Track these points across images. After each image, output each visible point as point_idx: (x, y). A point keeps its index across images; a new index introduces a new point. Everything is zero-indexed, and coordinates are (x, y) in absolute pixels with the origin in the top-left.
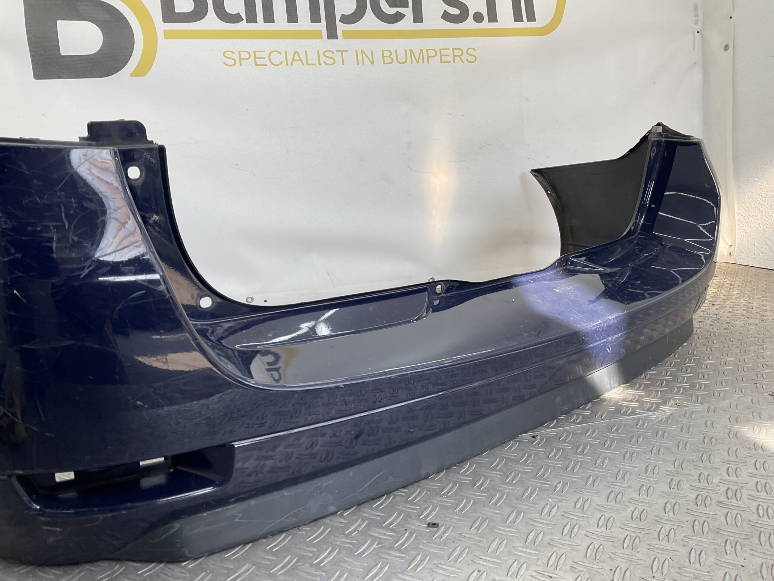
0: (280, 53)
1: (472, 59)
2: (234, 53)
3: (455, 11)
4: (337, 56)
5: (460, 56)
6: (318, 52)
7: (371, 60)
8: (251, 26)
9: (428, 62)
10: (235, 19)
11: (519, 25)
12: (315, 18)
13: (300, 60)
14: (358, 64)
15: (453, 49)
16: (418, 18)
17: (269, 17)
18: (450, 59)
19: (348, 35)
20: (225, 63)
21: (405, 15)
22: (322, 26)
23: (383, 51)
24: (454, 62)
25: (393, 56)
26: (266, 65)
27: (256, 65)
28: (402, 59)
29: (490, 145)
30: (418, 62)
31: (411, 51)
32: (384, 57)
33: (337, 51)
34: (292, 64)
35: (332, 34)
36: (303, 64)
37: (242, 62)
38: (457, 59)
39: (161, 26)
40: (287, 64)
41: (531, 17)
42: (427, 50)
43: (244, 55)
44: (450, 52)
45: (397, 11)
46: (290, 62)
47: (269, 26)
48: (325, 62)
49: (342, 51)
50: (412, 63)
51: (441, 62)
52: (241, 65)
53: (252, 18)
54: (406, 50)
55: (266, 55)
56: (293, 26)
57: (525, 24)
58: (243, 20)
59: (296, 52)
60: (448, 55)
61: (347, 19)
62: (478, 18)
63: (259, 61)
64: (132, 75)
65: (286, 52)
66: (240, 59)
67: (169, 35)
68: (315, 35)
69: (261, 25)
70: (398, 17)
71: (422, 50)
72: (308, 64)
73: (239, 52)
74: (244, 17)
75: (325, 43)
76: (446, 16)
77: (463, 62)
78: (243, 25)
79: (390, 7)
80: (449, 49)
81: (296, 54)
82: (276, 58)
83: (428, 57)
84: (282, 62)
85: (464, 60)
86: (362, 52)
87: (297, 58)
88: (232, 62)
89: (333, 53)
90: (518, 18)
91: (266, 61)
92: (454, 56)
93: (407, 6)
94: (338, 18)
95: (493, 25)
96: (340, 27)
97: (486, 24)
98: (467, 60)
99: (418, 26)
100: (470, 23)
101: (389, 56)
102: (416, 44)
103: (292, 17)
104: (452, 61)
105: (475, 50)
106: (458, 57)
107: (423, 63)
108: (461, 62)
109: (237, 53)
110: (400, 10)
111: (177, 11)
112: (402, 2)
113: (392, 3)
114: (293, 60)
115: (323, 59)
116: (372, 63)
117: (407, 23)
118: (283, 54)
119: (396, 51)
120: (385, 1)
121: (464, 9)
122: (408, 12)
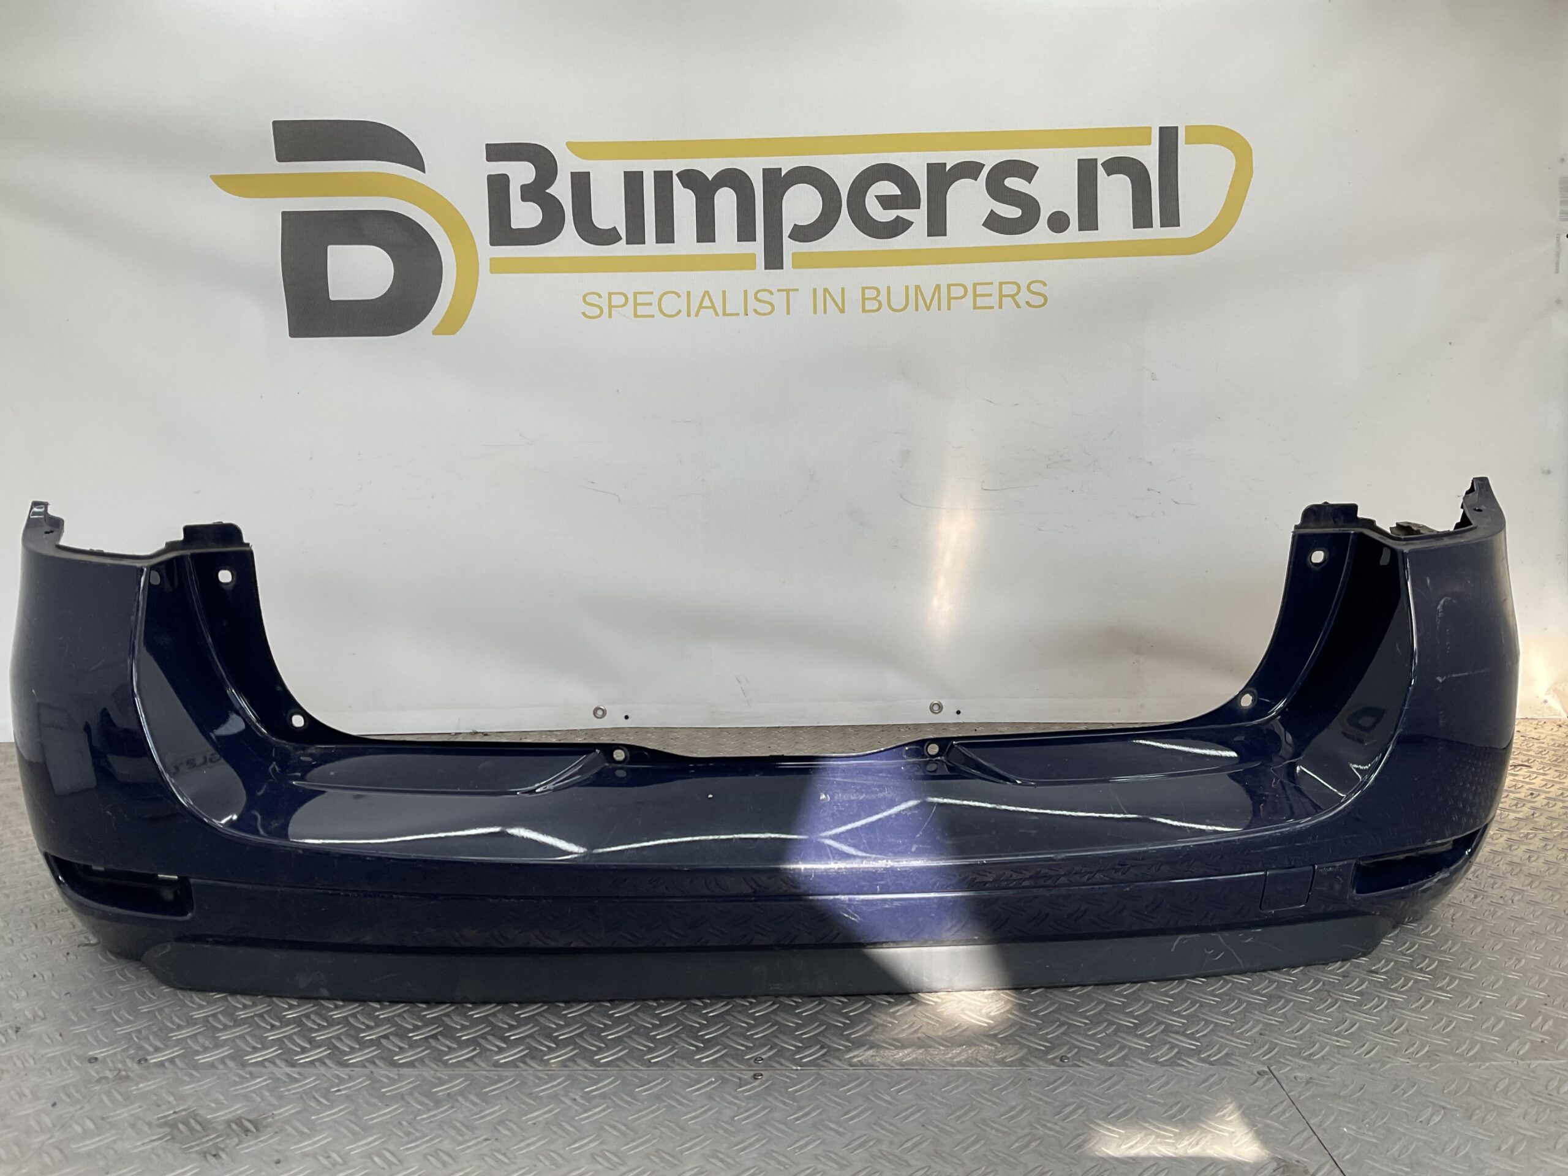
0: (679, 296)
1: (1038, 300)
2: (600, 296)
3: (1012, 212)
4: (779, 300)
5: (1013, 296)
6: (746, 291)
7: (841, 306)
8: (636, 250)
9: (949, 308)
10: (609, 237)
11: (1143, 233)
12: (746, 233)
13: (713, 307)
14: (815, 312)
15: (1001, 284)
16: (937, 226)
17: (665, 234)
18: (994, 301)
19: (800, 261)
20: (584, 314)
21: (912, 223)
22: (757, 248)
23: (864, 289)
24: (1001, 307)
25: (883, 298)
26: (653, 316)
27: (636, 316)
28: (898, 301)
29: (1069, 460)
30: (928, 308)
31: (917, 287)
32: (864, 299)
33: (779, 290)
34: (697, 315)
35: (774, 259)
36: (717, 314)
37: (613, 312)
38: (1007, 301)
39: (487, 252)
40: (689, 315)
41: (1171, 218)
42: (949, 286)
43: (618, 300)
44: (994, 290)
45: (898, 216)
46: (693, 312)
47: (665, 249)
48: (755, 311)
49: (788, 291)
50: (917, 310)
51: (975, 308)
52: (610, 316)
53: (636, 235)
54: (907, 287)
55: (654, 299)
56: (706, 248)
57: (1157, 232)
58: (621, 238)
59: (707, 292)
61: (802, 234)
62: (1058, 222)
63: (641, 310)
64: (434, 333)
65: (689, 293)
66: (610, 307)
67: (498, 266)
68: (742, 263)
69: (651, 246)
70: (899, 227)
71: (938, 287)
72: (725, 314)
73: (610, 294)
74: (623, 233)
75: (761, 276)
76: (994, 223)
77: (1018, 306)
78: (621, 248)
79: (884, 209)
81: (707, 298)
82: (671, 304)
83: (950, 298)
84: (680, 311)
85: (1022, 304)
86: (826, 290)
87: (707, 302)
89: (772, 293)
90: (1142, 219)
91: (654, 310)
92: (1001, 296)
93: (917, 207)
94: (787, 230)
95: (1089, 236)
96: (790, 247)
97: (1073, 234)
98: (1028, 303)
99: (938, 242)
100: (1041, 233)
101: (875, 299)
102: (928, 276)
103: (706, 231)
104: (997, 306)
105: (1045, 284)
106: (1010, 298)
107: (939, 309)
108: (1015, 307)
109: (605, 296)
110: (904, 214)
111: (514, 226)
112: (909, 198)
113: (887, 202)
114: (700, 307)
115: (752, 304)
116: (842, 311)
117: (916, 237)
118: (684, 297)
119: (889, 288)
120: (874, 198)
121: (1030, 207)
122: (918, 217)
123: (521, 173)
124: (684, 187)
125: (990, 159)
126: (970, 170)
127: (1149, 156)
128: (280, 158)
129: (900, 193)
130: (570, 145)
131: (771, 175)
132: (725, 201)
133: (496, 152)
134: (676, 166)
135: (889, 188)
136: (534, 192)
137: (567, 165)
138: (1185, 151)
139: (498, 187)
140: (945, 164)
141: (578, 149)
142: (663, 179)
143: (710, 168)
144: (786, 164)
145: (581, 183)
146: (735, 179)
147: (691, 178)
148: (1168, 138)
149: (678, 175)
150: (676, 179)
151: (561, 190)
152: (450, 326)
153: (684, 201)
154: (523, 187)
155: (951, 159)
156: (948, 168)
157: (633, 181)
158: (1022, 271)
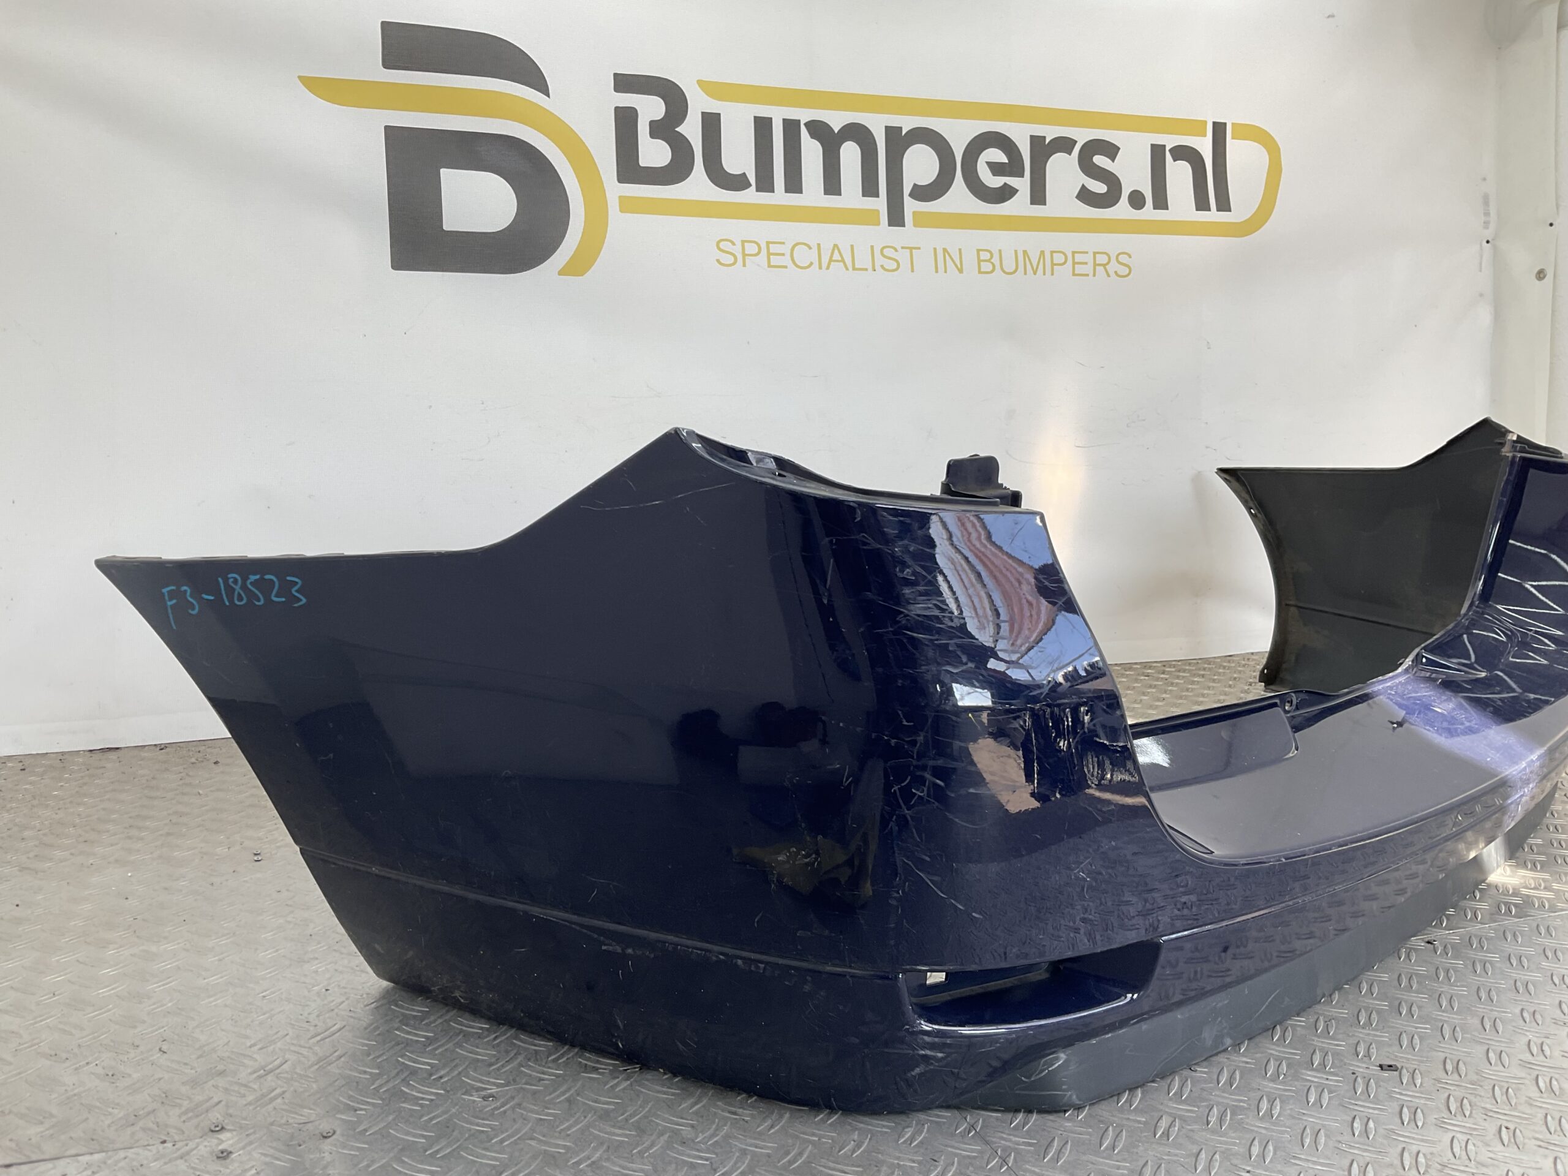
0: (810, 248)
1: (1124, 271)
2: (734, 244)
3: (1099, 187)
4: (903, 257)
5: (1104, 265)
6: (872, 247)
7: (959, 266)
8: (764, 198)
9: (1052, 274)
10: (737, 183)
11: (1203, 216)
12: (869, 188)
13: (843, 261)
14: (937, 272)
15: (1095, 253)
16: (1038, 196)
17: (794, 184)
18: (1089, 269)
19: (922, 220)
20: (718, 261)
21: (1017, 191)
22: (880, 204)
23: (978, 251)
24: (1094, 275)
25: (996, 261)
26: (786, 267)
27: (770, 266)
28: (1009, 265)
29: (1144, 420)
30: (1035, 273)
31: (1025, 252)
32: (979, 261)
33: (902, 248)
34: (828, 268)
35: (896, 218)
36: (847, 269)
38: (1100, 269)
39: (615, 190)
40: (820, 268)
41: (1224, 205)
42: (1052, 252)
43: (751, 249)
44: (1089, 258)
45: (1005, 184)
46: (824, 265)
47: (793, 199)
48: (882, 266)
49: (911, 249)
50: (1025, 274)
51: (1074, 274)
52: (744, 265)
53: (765, 183)
54: (1016, 251)
55: (786, 249)
56: (832, 201)
57: (1213, 215)
58: (750, 185)
59: (836, 246)
60: (1086, 263)
61: (922, 193)
62: (1136, 199)
63: (775, 260)
64: (559, 274)
65: (819, 245)
66: (744, 255)
67: (628, 205)
68: (867, 218)
69: (779, 196)
70: (1005, 194)
71: (1042, 252)
72: (854, 269)
73: (743, 242)
74: (752, 180)
75: (883, 233)
76: (1085, 196)
77: (1109, 276)
78: (750, 196)
79: (994, 175)
80: (1087, 253)
81: (836, 251)
82: (803, 256)
83: (1053, 265)
84: (811, 264)
85: (1111, 273)
86: (945, 250)
87: (836, 256)
88: (730, 259)
89: (896, 250)
90: (1202, 204)
91: (786, 260)
92: (1095, 265)
93: (1022, 175)
94: (907, 190)
95: (1161, 215)
96: (910, 205)
97: (1148, 212)
98: (1116, 272)
99: (1038, 211)
100: (1122, 209)
101: (989, 261)
102: (1034, 242)
103: (832, 185)
104: (1091, 274)
105: (1130, 257)
106: (1102, 268)
107: (1044, 274)
108: (1106, 275)
109: (739, 244)
110: (1012, 181)
111: (643, 163)
112: (1013, 167)
113: (997, 169)
114: (831, 260)
115: (880, 260)
116: (961, 271)
117: (1019, 205)
118: (815, 249)
119: (1000, 251)
120: (985, 164)
121: (1113, 182)
122: (1022, 184)
123: (650, 108)
124: (812, 138)
125: (1082, 136)
126: (1064, 145)
127: (1205, 147)
128: (388, 63)
129: (1007, 161)
130: (700, 83)
131: (892, 133)
132: (850, 154)
133: (624, 83)
134: (804, 115)
135: (997, 155)
136: (663, 129)
137: (698, 104)
138: (1233, 146)
139: (626, 120)
140: (1045, 137)
141: (710, 88)
142: (791, 127)
143: (837, 121)
144: (907, 123)
145: (711, 124)
146: (858, 133)
147: (818, 129)
148: (1219, 130)
149: (806, 124)
150: (803, 129)
151: (691, 129)
152: (577, 267)
153: (811, 151)
154: (652, 123)
155: (1050, 133)
156: (1047, 141)
157: (763, 126)
158: (1112, 242)
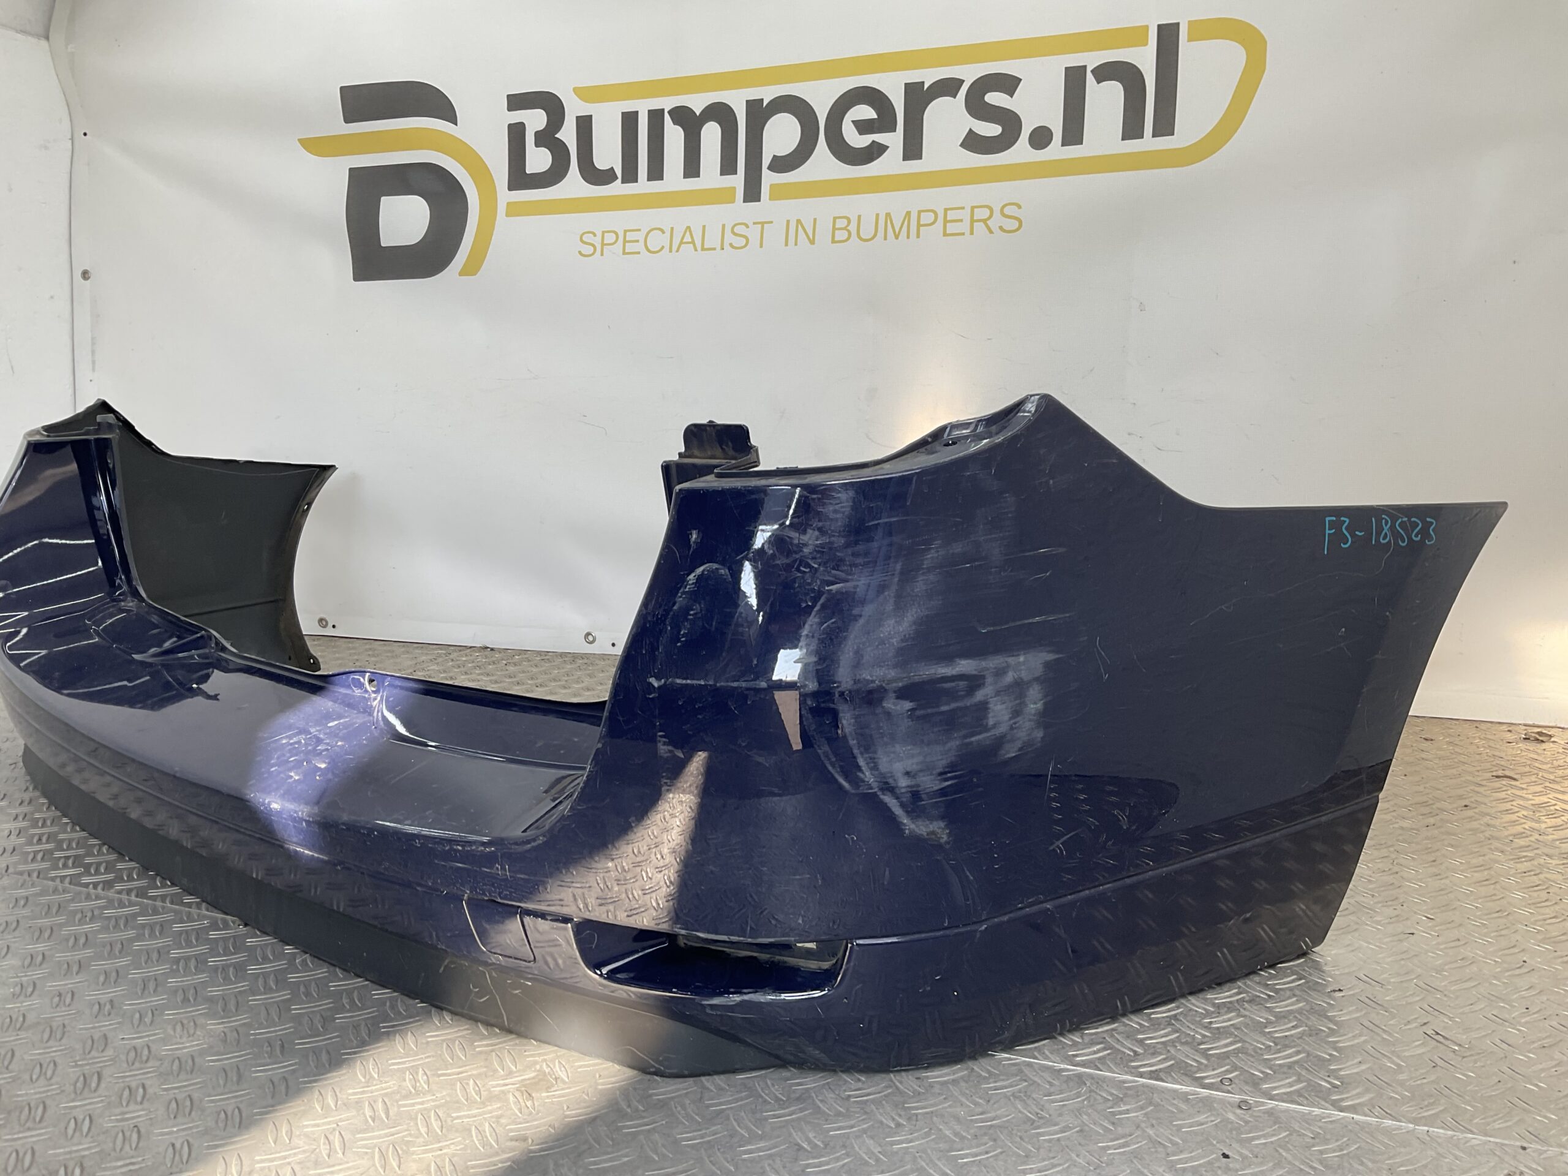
0: (663, 232)
1: (1012, 224)
2: (595, 235)
3: (991, 130)
4: (754, 233)
5: (984, 221)
6: (724, 226)
7: (811, 236)
8: (630, 189)
9: (918, 236)
10: (604, 177)
11: (1134, 145)
12: (728, 166)
13: (693, 242)
14: (786, 245)
15: (973, 208)
16: (913, 149)
17: (656, 172)
18: (964, 227)
19: (778, 193)
20: (580, 253)
21: (888, 147)
22: (737, 181)
23: (835, 219)
24: (972, 233)
25: (853, 228)
26: (639, 253)
27: (625, 253)
28: (867, 231)
30: (897, 237)
31: (888, 215)
32: (834, 229)
33: (754, 223)
34: (677, 251)
35: (752, 193)
36: (696, 250)
37: (605, 250)
38: (979, 226)
39: (505, 196)
40: (670, 251)
41: (1165, 125)
42: (920, 212)
43: (610, 238)
44: (965, 215)
45: (873, 141)
46: (675, 248)
47: (656, 186)
48: (731, 245)
49: (762, 224)
50: (885, 239)
51: (945, 234)
52: (602, 254)
53: (630, 175)
54: (877, 215)
55: (640, 236)
56: (691, 183)
57: (1148, 142)
58: (618, 178)
59: (688, 228)
60: (961, 221)
61: (782, 164)
63: (629, 248)
64: (460, 274)
65: (672, 229)
66: (603, 244)
67: (514, 210)
68: (722, 196)
69: (643, 185)
70: (875, 152)
71: (908, 214)
72: (703, 249)
73: (603, 233)
74: (619, 173)
75: (738, 209)
76: (973, 143)
77: (991, 232)
78: (618, 188)
79: (860, 134)
80: (963, 208)
81: (688, 233)
82: (656, 240)
83: (919, 225)
84: (663, 247)
85: (995, 228)
86: (799, 221)
87: (688, 238)
88: (589, 250)
89: (747, 227)
90: (1132, 129)
91: (640, 247)
92: (973, 221)
93: (893, 129)
94: (766, 161)
95: (1071, 151)
96: (768, 178)
97: (1055, 150)
98: (1001, 228)
99: (914, 166)
100: (1021, 151)
101: (845, 228)
102: (897, 203)
103: (692, 168)
104: (968, 232)
105: (1019, 207)
106: (982, 223)
107: (908, 237)
108: (988, 232)
109: (599, 235)
110: (880, 138)
111: (528, 172)
112: (885, 121)
113: (863, 127)
114: (681, 243)
115: (729, 238)
116: (812, 242)
117: (891, 162)
118: (668, 234)
119: (859, 217)
120: (851, 124)
121: (1010, 122)
122: (894, 140)
123: (535, 120)
124: (674, 124)
125: (969, 74)
126: (949, 87)
127: (1146, 59)
128: (347, 120)
129: (876, 117)
130: (576, 90)
131: (753, 106)
132: (711, 134)
133: (517, 102)
134: (667, 103)
135: (866, 112)
136: (546, 138)
137: (573, 109)
138: (1187, 51)
139: (516, 133)
140: (923, 83)
141: (585, 93)
142: (656, 117)
143: (697, 103)
144: (768, 94)
145: (585, 125)
146: (720, 113)
147: (682, 115)
148: (1168, 36)
149: (669, 112)
150: (667, 117)
151: (568, 134)
152: (470, 269)
153: (674, 136)
154: (537, 133)
155: (929, 77)
156: (926, 87)
157: (629, 120)
158: (995, 193)
